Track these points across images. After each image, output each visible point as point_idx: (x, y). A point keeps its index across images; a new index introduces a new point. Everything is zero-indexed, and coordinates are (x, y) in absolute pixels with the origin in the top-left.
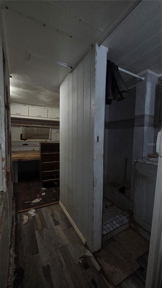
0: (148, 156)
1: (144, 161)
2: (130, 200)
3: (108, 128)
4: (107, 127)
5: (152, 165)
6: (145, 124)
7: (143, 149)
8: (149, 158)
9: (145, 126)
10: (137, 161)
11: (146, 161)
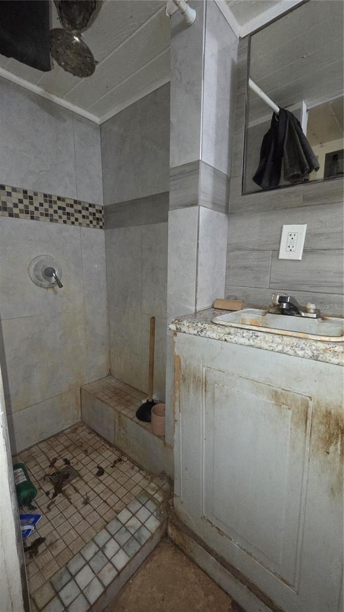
0: (213, 307)
1: (199, 330)
2: (165, 443)
3: (101, 227)
4: (101, 224)
5: (226, 340)
6: (202, 198)
7: (197, 286)
8: (215, 315)
9: (200, 203)
10: (177, 329)
11: (207, 326)
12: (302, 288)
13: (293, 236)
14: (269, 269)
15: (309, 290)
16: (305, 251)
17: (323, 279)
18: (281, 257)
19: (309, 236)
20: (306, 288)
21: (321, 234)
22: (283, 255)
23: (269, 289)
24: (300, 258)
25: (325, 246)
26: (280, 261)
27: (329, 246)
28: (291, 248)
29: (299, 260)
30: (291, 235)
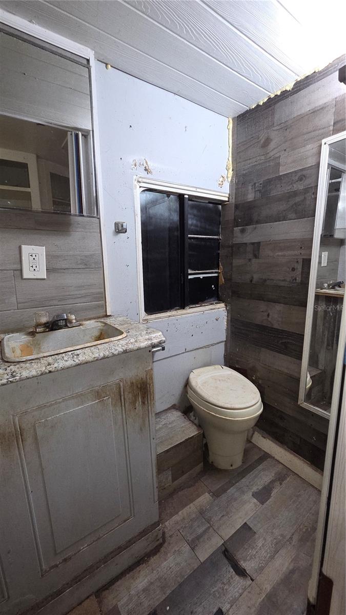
12: (52, 303)
13: (34, 257)
14: (14, 289)
15: (59, 304)
16: (48, 270)
17: (68, 293)
18: (25, 276)
19: (50, 257)
20: (55, 302)
21: (58, 257)
22: (26, 275)
23: (18, 309)
24: (46, 278)
25: (64, 266)
26: (24, 281)
27: (67, 266)
28: (34, 268)
29: (45, 279)
30: (32, 256)
